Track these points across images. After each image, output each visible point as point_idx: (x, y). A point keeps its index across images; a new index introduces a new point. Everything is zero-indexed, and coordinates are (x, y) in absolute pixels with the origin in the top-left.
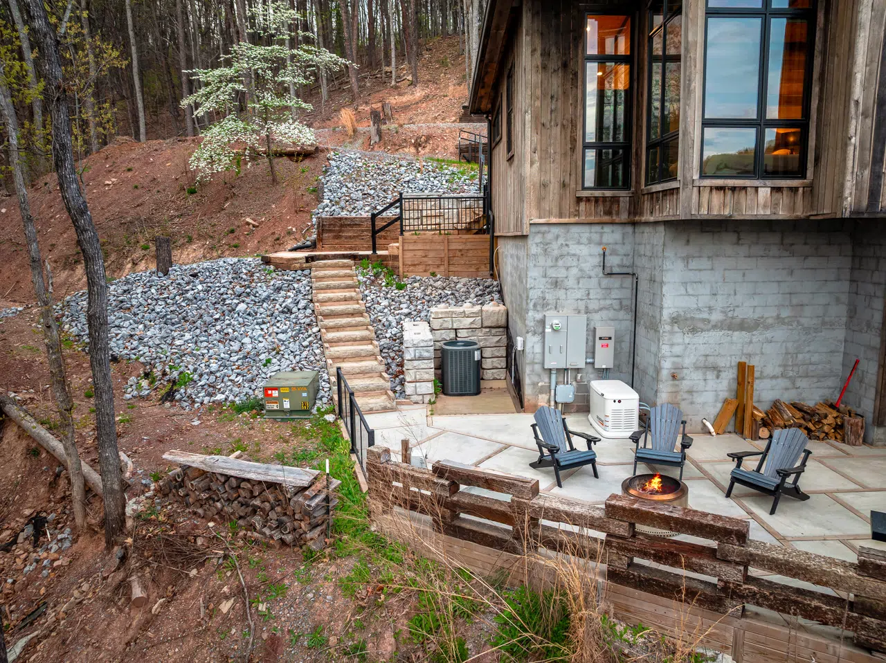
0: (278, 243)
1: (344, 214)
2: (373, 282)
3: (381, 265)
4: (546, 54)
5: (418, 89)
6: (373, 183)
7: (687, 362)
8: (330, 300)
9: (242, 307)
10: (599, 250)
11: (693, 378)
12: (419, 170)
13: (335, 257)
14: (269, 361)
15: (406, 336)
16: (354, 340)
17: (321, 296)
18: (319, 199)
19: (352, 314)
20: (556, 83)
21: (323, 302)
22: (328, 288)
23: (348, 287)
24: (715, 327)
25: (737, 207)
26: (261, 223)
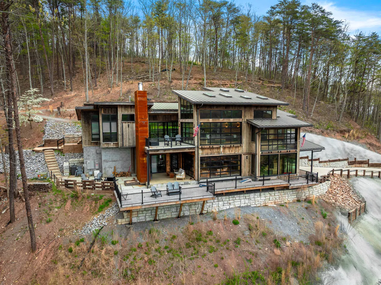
0: (34, 145)
1: (51, 138)
2: (58, 155)
3: (60, 151)
4: (85, 121)
5: (73, 92)
6: (58, 129)
7: (107, 167)
8: (49, 159)
9: (29, 161)
10: (95, 150)
11: (107, 169)
12: (70, 126)
13: (49, 149)
14: (37, 171)
15: (64, 165)
16: (54, 166)
17: (47, 158)
18: (44, 133)
19: (54, 161)
20: (87, 125)
21: (47, 159)
22: (48, 156)
23: (52, 156)
24: (110, 161)
25: (108, 146)
26: (29, 140)
